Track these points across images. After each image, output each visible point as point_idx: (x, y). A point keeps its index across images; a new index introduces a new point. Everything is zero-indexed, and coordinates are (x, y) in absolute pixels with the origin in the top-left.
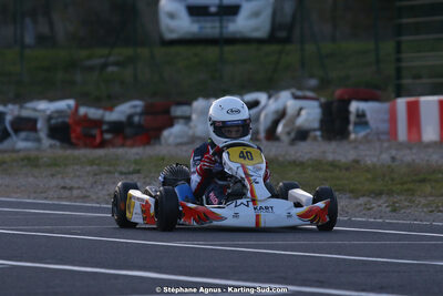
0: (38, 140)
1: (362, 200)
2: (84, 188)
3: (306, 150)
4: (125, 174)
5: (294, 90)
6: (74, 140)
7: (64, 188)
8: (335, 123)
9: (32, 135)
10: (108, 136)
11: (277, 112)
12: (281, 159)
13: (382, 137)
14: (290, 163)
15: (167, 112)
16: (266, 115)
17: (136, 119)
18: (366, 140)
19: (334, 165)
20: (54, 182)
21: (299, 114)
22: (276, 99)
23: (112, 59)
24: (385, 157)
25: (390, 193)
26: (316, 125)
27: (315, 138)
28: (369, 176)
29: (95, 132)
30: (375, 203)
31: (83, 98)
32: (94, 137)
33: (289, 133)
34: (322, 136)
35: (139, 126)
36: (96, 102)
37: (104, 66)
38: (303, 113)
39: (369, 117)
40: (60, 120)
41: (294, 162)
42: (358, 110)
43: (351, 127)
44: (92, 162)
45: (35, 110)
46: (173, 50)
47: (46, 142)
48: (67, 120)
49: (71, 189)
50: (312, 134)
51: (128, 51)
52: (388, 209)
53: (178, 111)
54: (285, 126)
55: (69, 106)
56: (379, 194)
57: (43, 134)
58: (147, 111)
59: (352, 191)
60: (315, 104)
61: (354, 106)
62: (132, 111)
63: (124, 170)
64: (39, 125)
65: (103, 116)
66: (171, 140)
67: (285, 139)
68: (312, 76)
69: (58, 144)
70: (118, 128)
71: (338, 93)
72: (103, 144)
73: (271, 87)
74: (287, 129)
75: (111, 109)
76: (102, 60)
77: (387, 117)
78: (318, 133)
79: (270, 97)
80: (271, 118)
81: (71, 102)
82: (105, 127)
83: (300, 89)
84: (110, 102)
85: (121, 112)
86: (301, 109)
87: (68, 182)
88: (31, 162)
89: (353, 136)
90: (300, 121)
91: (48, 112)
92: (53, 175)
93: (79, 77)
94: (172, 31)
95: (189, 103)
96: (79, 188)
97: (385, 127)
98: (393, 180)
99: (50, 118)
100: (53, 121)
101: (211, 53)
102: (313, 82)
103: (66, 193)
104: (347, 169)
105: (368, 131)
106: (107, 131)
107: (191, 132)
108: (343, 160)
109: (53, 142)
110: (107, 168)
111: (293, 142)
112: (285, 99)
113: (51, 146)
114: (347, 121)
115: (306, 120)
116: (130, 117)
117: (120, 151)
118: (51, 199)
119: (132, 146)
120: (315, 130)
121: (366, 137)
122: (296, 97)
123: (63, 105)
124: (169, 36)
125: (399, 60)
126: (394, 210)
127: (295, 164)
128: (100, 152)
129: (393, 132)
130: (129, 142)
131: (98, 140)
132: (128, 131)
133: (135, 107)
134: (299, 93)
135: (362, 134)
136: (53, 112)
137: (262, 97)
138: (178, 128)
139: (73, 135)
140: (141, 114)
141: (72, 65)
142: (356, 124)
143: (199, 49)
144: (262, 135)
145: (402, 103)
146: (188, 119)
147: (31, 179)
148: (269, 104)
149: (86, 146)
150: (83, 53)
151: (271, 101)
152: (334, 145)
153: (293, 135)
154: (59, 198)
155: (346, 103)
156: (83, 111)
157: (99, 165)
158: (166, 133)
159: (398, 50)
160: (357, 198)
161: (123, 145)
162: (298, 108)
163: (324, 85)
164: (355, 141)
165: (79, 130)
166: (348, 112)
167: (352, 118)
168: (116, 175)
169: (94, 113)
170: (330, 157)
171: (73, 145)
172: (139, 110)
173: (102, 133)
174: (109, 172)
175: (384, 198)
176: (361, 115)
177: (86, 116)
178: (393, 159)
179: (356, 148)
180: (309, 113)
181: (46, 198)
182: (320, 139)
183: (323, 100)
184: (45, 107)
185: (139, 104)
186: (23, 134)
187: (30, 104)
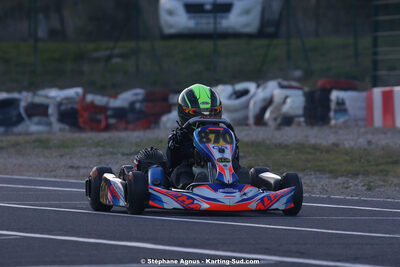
0: (50, 124)
1: (340, 180)
3: (291, 135)
4: (128, 155)
5: (280, 80)
6: (82, 125)
7: (72, 167)
8: (318, 111)
9: (44, 119)
10: (112, 121)
11: (264, 100)
12: (268, 142)
13: (360, 123)
14: (275, 145)
15: (165, 99)
16: (255, 103)
17: (138, 105)
18: (345, 125)
19: (315, 148)
20: (62, 163)
21: (284, 102)
22: (264, 88)
23: (116, 51)
24: (362, 141)
25: (366, 173)
26: (300, 111)
27: (299, 124)
28: (347, 158)
29: (101, 117)
30: (352, 182)
31: (91, 87)
32: (99, 122)
33: (275, 119)
34: (306, 122)
35: (141, 112)
36: (102, 90)
37: (109, 58)
38: (289, 100)
39: (348, 105)
40: (69, 106)
41: (280, 145)
42: (338, 99)
43: (332, 114)
44: (97, 145)
45: (47, 97)
46: (172, 43)
47: (57, 126)
48: (75, 106)
49: (78, 168)
50: (296, 120)
51: (132, 45)
52: (364, 188)
53: (175, 98)
54: (272, 112)
55: (77, 94)
56: (356, 174)
57: (53, 119)
58: (148, 99)
59: (331, 172)
60: (300, 93)
61: (335, 95)
62: (134, 98)
63: (126, 151)
64: (51, 110)
65: (108, 103)
66: (169, 125)
67: (272, 124)
68: (297, 68)
69: (67, 127)
70: (121, 114)
71: (320, 83)
72: (108, 128)
73: (260, 78)
74: (274, 116)
75: (115, 96)
76: (107, 53)
77: (364, 105)
78: (302, 119)
79: (258, 86)
80: (259, 105)
81: (79, 90)
82: (109, 113)
83: (285, 79)
84: (114, 90)
85: (124, 99)
86: (286, 98)
87: (76, 162)
88: (43, 144)
89: (333, 122)
90: (286, 108)
91: (58, 99)
92: (62, 156)
93: (86, 68)
94: (171, 26)
96: (85, 167)
97: (362, 113)
98: (369, 161)
99: (60, 104)
100: (63, 108)
101: (206, 46)
102: (298, 73)
103: (74, 172)
104: (328, 152)
105: (347, 117)
106: (112, 116)
108: (324, 143)
109: (62, 126)
110: (111, 150)
111: (279, 127)
112: (273, 89)
113: (61, 130)
114: (328, 109)
115: (291, 107)
116: (132, 104)
117: (123, 134)
118: (60, 177)
119: (134, 130)
120: (299, 116)
121: (345, 123)
122: (282, 87)
123: (72, 92)
124: (168, 31)
125: (375, 54)
126: (369, 189)
127: (281, 146)
128: (105, 135)
129: (369, 119)
130: (131, 126)
131: (103, 124)
132: (131, 116)
133: (137, 94)
134: (285, 83)
135: (342, 120)
136: (62, 100)
137: (251, 86)
139: (81, 120)
140: (142, 101)
141: (80, 57)
142: (336, 112)
143: (195, 43)
144: (251, 121)
145: (377, 92)
147: (42, 160)
148: (258, 93)
149: (93, 129)
150: (91, 46)
151: (260, 90)
152: (316, 130)
153: (279, 121)
154: (68, 177)
155: (327, 92)
156: (89, 98)
157: (103, 146)
158: (164, 118)
159: (375, 44)
160: (336, 178)
161: (126, 129)
162: (283, 96)
163: (308, 75)
164: (335, 126)
165: (86, 115)
166: (328, 100)
167: (333, 106)
168: (119, 155)
169: (99, 100)
170: (313, 141)
171: (81, 129)
172: (140, 97)
173: (107, 118)
174: (112, 153)
175: (360, 178)
176: (341, 103)
177: (92, 103)
178: (369, 142)
179: (336, 132)
180: (294, 101)
181: (55, 177)
182: (303, 124)
183: (306, 89)
184: (55, 94)
185: (140, 92)
186: (36, 119)
187: (42, 92)
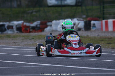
0: (14, 31)
2: (19, 43)
7: (14, 43)
8: (88, 26)
9: (12, 30)
10: (31, 30)
13: (99, 30)
15: (46, 24)
17: (38, 26)
18: (95, 31)
21: (78, 24)
22: (73, 21)
23: (34, 10)
24: (97, 35)
26: (83, 27)
27: (83, 30)
29: (28, 29)
31: (26, 21)
32: (27, 30)
34: (85, 30)
35: (39, 28)
37: (32, 13)
39: (96, 25)
40: (19, 26)
43: (91, 28)
44: (23, 36)
45: (13, 24)
46: (50, 8)
47: (16, 32)
48: (21, 26)
49: (16, 43)
50: (82, 29)
51: (38, 9)
53: (49, 24)
54: (75, 27)
58: (41, 24)
61: (92, 22)
63: (30, 38)
64: (14, 27)
65: (30, 25)
66: (47, 31)
69: (18, 32)
70: (34, 28)
71: (88, 19)
75: (32, 23)
76: (31, 11)
77: (100, 25)
78: (83, 29)
81: (22, 22)
82: (30, 28)
83: (79, 18)
84: (32, 21)
85: (34, 24)
87: (16, 41)
88: (9, 36)
89: (92, 30)
90: (79, 26)
91: (16, 24)
92: (12, 40)
93: (25, 15)
95: (51, 22)
96: (18, 43)
97: (100, 27)
98: (95, 40)
99: (16, 26)
100: (17, 27)
102: (84, 16)
103: (15, 44)
106: (31, 29)
107: (52, 29)
112: (75, 20)
114: (90, 26)
116: (37, 25)
119: (37, 32)
122: (78, 20)
124: (50, 5)
125: (103, 11)
129: (102, 29)
131: (29, 31)
132: (36, 29)
135: (94, 29)
138: (48, 28)
139: (22, 30)
141: (24, 12)
142: (93, 27)
143: (57, 8)
145: (104, 21)
146: (51, 26)
150: (27, 9)
153: (77, 29)
154: (13, 45)
155: (90, 21)
156: (25, 24)
158: (46, 29)
159: (104, 8)
161: (35, 32)
163: (87, 16)
165: (24, 29)
166: (90, 24)
167: (92, 25)
168: (28, 39)
169: (27, 24)
171: (22, 32)
173: (30, 29)
174: (26, 39)
176: (94, 24)
180: (81, 24)
181: (9, 45)
183: (85, 20)
185: (39, 22)
186: (10, 30)
187: (12, 22)
